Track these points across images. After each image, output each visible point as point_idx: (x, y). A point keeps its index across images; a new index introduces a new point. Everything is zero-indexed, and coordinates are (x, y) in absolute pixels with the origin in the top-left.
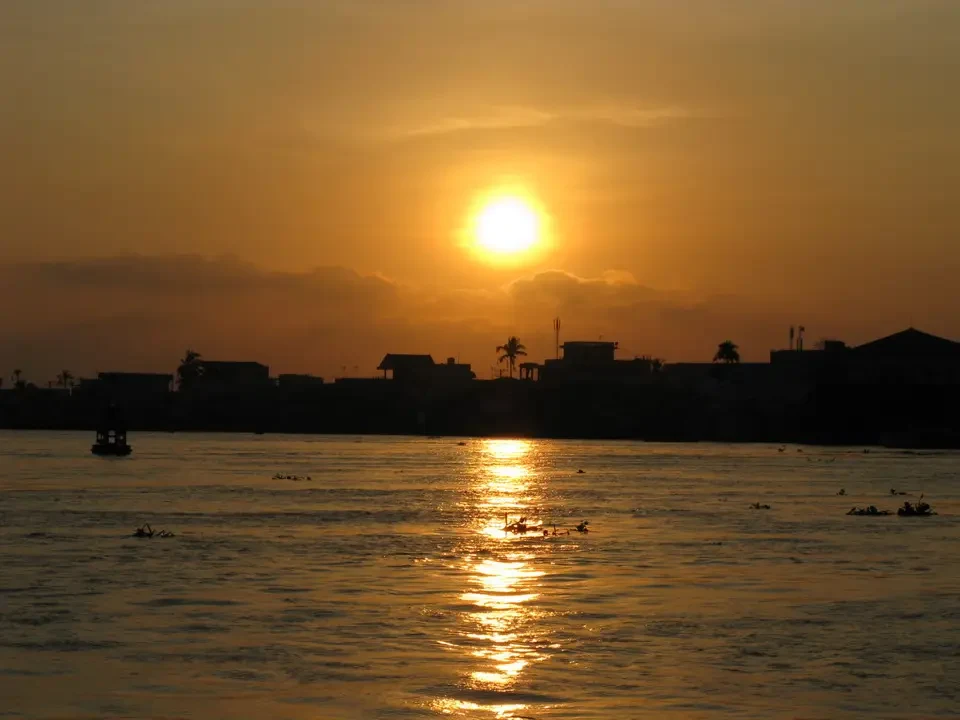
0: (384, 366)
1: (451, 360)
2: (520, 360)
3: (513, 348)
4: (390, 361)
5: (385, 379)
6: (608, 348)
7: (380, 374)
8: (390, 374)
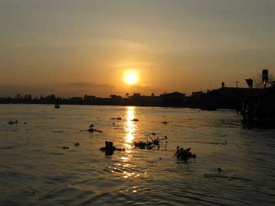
0: (110, 96)
1: (119, 96)
2: (128, 96)
3: (127, 94)
4: (111, 96)
5: (110, 98)
6: (140, 94)
7: (110, 97)
8: (111, 97)
